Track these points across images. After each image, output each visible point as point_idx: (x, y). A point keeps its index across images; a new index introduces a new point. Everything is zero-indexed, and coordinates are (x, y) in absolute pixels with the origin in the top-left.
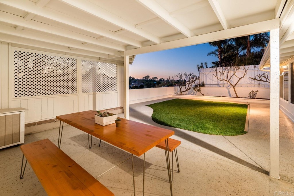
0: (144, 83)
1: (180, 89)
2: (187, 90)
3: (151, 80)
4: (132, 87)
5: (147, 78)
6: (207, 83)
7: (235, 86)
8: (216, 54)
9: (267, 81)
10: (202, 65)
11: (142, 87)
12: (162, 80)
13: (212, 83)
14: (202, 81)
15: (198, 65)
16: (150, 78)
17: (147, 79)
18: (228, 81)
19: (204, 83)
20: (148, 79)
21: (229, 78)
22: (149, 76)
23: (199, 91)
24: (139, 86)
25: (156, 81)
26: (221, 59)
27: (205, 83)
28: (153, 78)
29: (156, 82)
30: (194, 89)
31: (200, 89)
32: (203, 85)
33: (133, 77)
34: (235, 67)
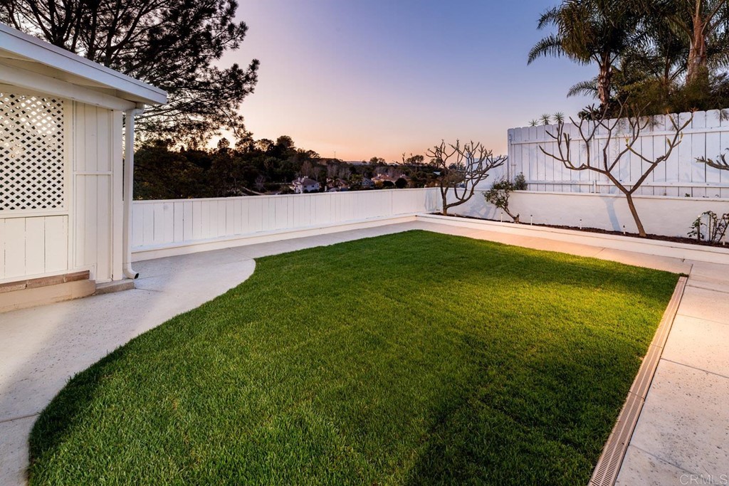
0: (407, 174)
1: (444, 195)
2: (462, 201)
3: (429, 166)
4: (378, 184)
5: (417, 161)
6: (534, 178)
7: (632, 191)
11: (401, 184)
12: (455, 168)
13: (550, 179)
14: (518, 173)
16: (424, 162)
17: (418, 164)
18: (607, 172)
19: (523, 177)
20: (421, 165)
21: (610, 161)
22: (422, 158)
23: (503, 204)
24: (394, 182)
25: (440, 170)
26: (608, 100)
27: (527, 179)
28: (432, 162)
29: (438, 173)
30: (488, 196)
31: (506, 198)
32: (521, 185)
33: (381, 159)
34: (634, 120)
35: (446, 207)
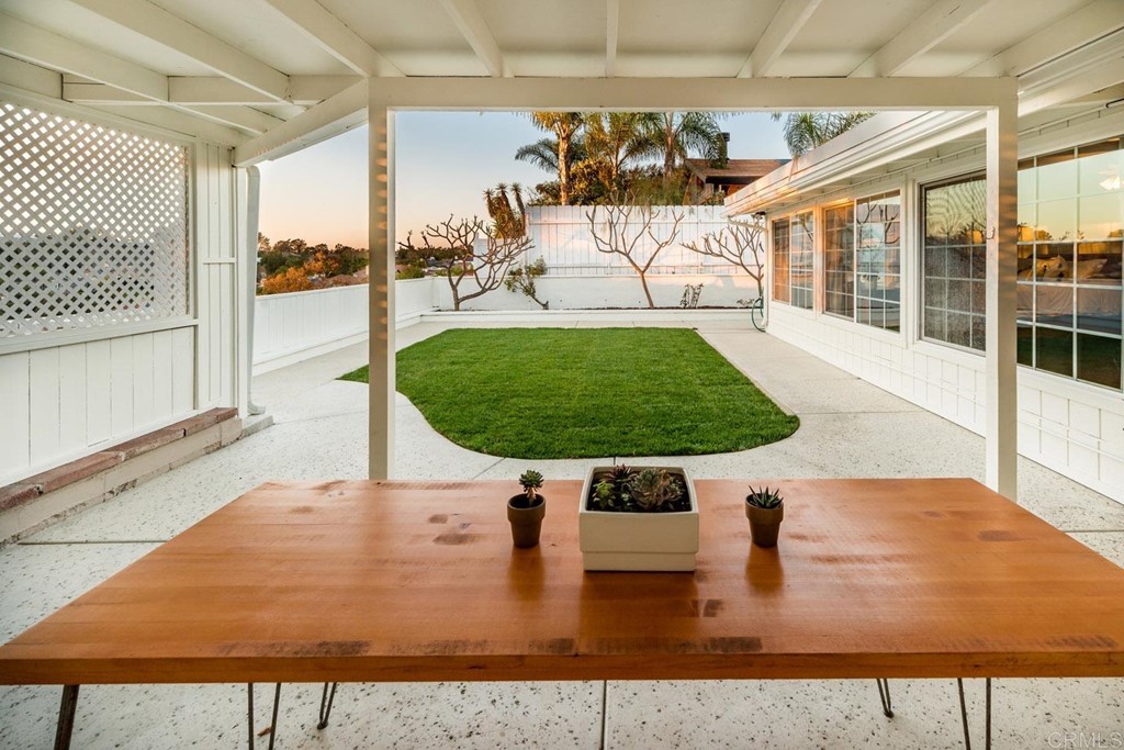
1: (454, 288)
2: (485, 290)
6: (553, 261)
7: (645, 271)
8: (543, 157)
9: (722, 256)
10: (503, 193)
14: (535, 256)
15: (489, 193)
18: (627, 254)
19: (542, 261)
23: (530, 291)
27: (546, 262)
30: (509, 284)
31: (531, 284)
32: (540, 270)
35: (458, 302)
